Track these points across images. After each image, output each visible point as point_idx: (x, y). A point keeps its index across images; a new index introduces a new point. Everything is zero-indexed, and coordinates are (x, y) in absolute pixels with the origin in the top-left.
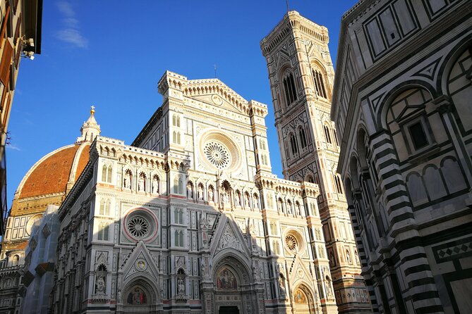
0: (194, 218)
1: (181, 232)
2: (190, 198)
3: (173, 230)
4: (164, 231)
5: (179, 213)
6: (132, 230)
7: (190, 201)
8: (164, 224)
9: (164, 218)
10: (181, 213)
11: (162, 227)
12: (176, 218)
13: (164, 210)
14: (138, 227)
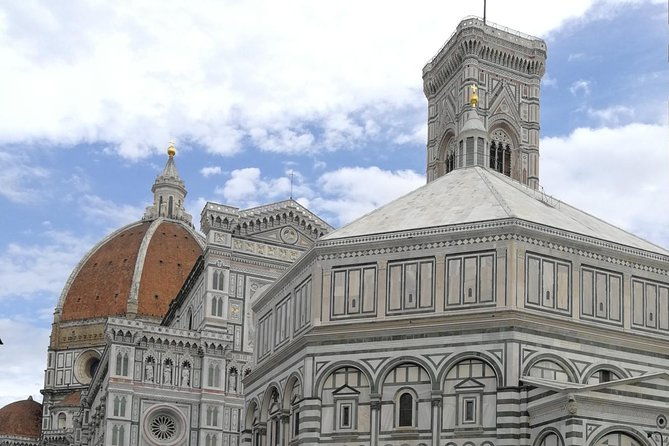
0: (235, 418)
1: (214, 437)
2: (232, 391)
3: (203, 434)
4: (194, 434)
5: (213, 413)
6: (157, 432)
7: (231, 395)
8: (194, 425)
9: (195, 418)
10: (216, 412)
11: (191, 429)
12: (209, 418)
13: (195, 408)
14: (163, 428)
